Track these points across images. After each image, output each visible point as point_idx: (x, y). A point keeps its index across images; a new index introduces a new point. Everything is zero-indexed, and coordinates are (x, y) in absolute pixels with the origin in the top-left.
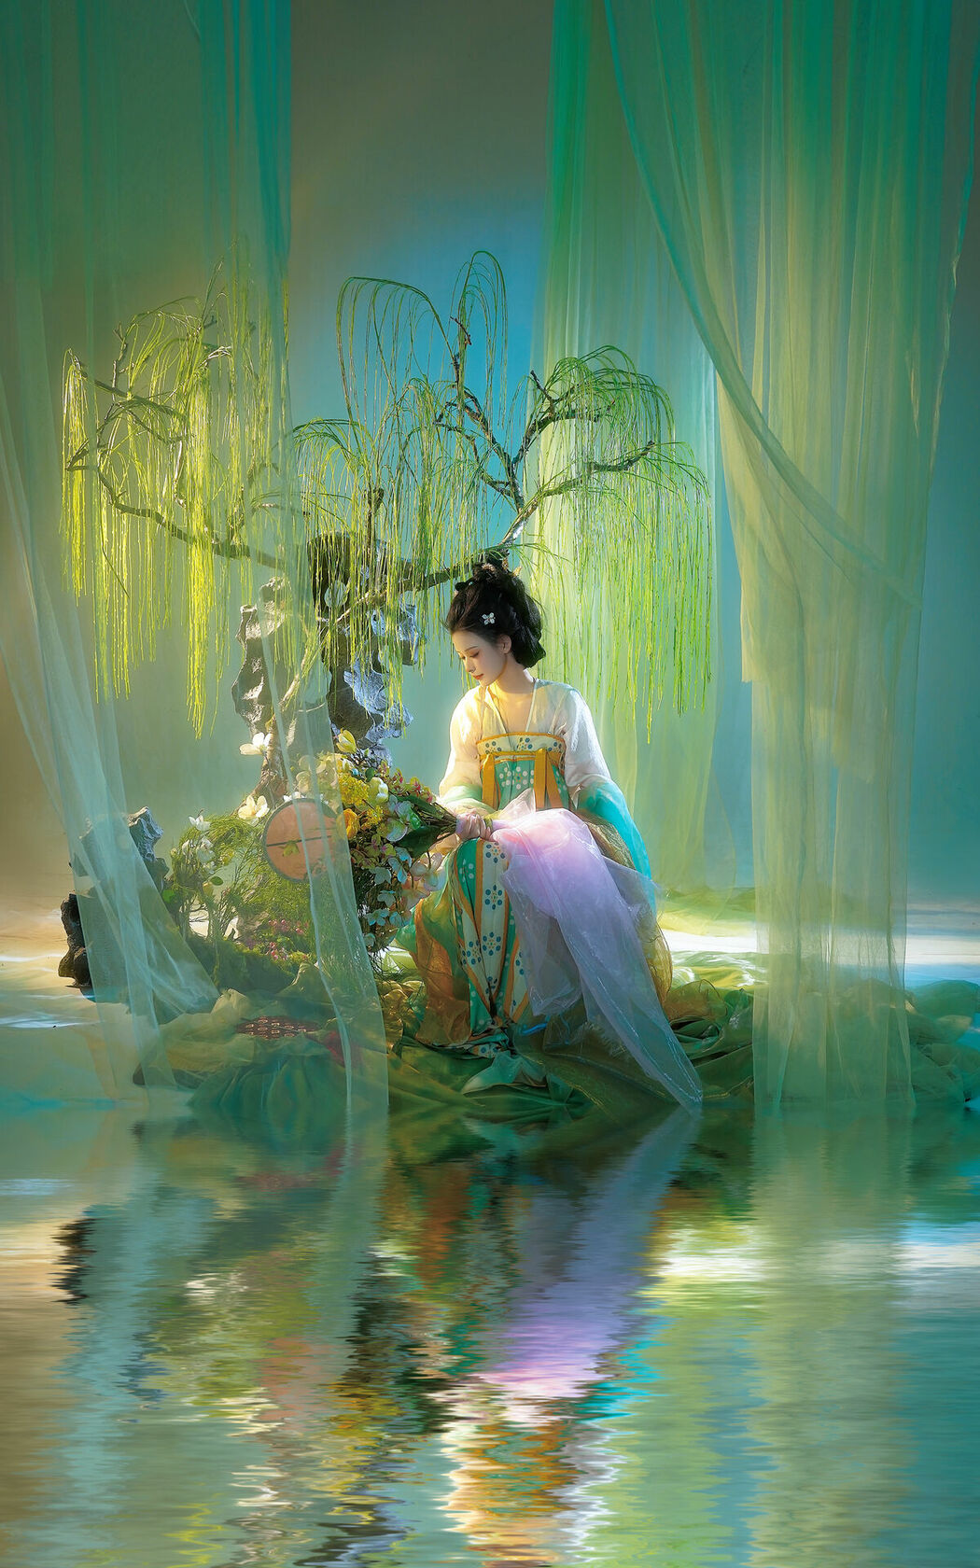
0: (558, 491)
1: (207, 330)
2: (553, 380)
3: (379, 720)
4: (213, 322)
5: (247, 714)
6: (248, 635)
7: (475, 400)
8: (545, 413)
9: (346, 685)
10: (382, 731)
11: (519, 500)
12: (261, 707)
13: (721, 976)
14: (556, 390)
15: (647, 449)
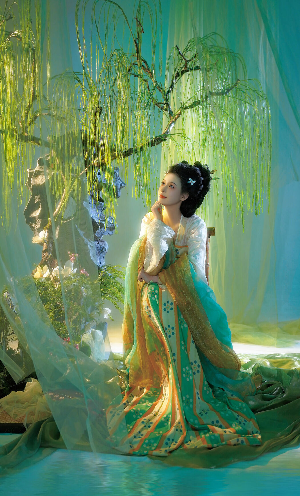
0: (191, 107)
1: (7, 21)
2: (187, 50)
3: (102, 226)
4: (11, 18)
5: (32, 224)
6: (33, 183)
7: (146, 62)
8: (182, 68)
9: (85, 208)
10: (104, 232)
11: (171, 113)
12: (40, 220)
13: (283, 363)
14: (189, 55)
15: (236, 83)
